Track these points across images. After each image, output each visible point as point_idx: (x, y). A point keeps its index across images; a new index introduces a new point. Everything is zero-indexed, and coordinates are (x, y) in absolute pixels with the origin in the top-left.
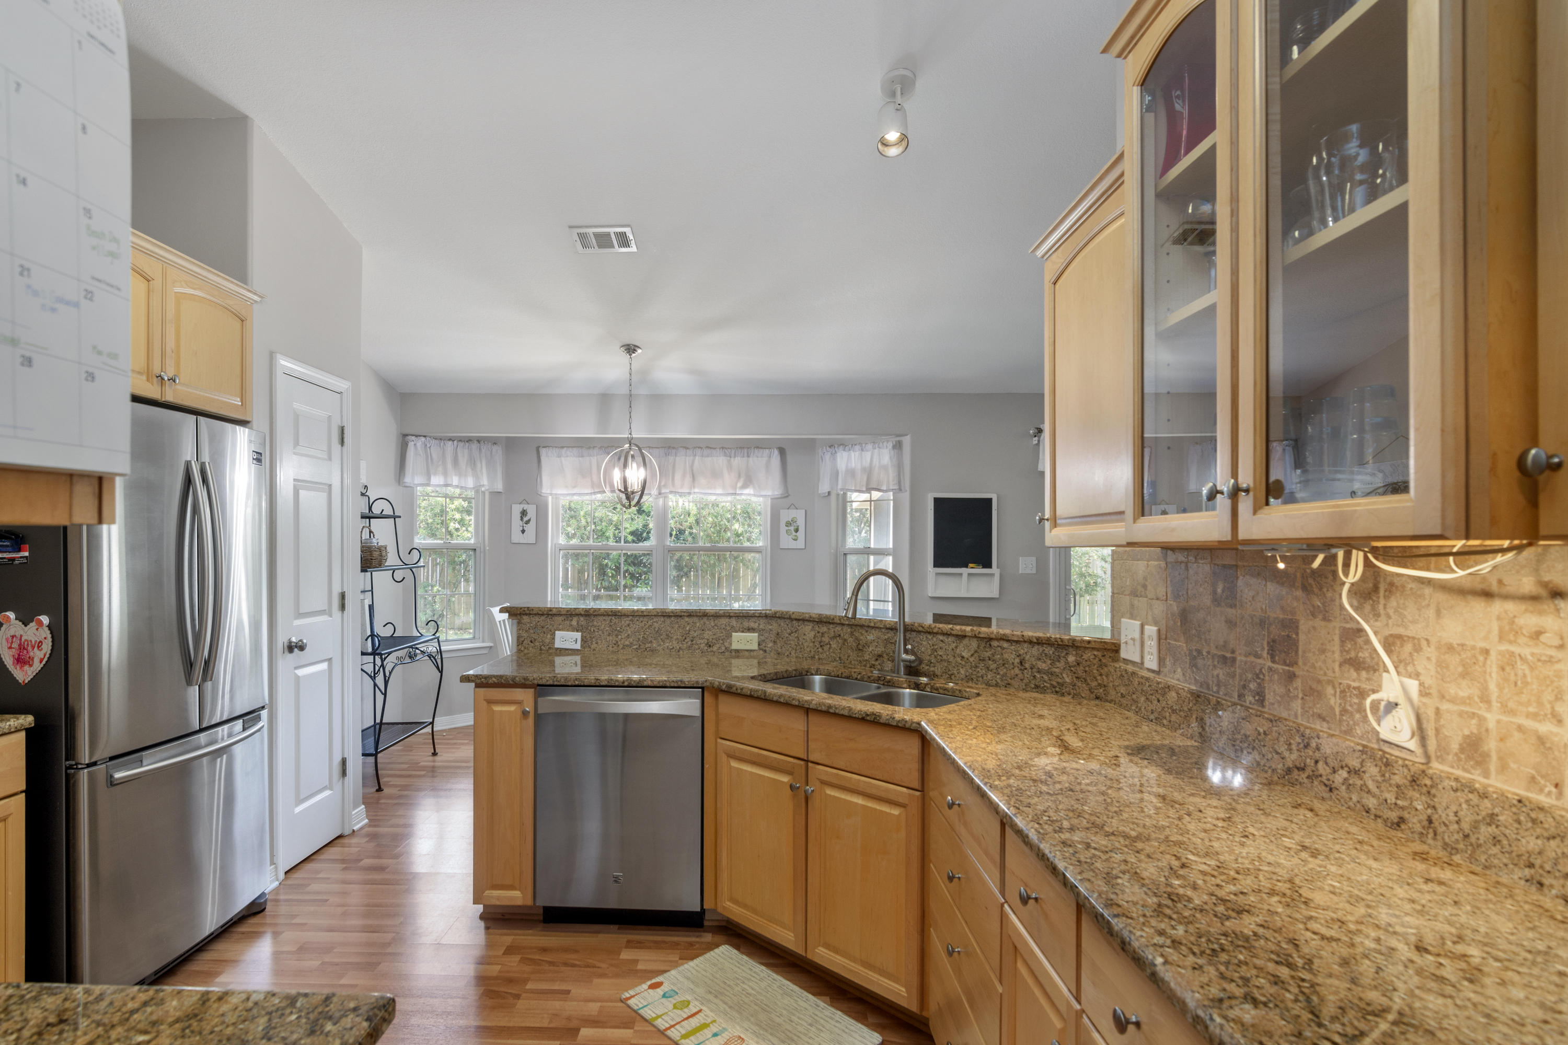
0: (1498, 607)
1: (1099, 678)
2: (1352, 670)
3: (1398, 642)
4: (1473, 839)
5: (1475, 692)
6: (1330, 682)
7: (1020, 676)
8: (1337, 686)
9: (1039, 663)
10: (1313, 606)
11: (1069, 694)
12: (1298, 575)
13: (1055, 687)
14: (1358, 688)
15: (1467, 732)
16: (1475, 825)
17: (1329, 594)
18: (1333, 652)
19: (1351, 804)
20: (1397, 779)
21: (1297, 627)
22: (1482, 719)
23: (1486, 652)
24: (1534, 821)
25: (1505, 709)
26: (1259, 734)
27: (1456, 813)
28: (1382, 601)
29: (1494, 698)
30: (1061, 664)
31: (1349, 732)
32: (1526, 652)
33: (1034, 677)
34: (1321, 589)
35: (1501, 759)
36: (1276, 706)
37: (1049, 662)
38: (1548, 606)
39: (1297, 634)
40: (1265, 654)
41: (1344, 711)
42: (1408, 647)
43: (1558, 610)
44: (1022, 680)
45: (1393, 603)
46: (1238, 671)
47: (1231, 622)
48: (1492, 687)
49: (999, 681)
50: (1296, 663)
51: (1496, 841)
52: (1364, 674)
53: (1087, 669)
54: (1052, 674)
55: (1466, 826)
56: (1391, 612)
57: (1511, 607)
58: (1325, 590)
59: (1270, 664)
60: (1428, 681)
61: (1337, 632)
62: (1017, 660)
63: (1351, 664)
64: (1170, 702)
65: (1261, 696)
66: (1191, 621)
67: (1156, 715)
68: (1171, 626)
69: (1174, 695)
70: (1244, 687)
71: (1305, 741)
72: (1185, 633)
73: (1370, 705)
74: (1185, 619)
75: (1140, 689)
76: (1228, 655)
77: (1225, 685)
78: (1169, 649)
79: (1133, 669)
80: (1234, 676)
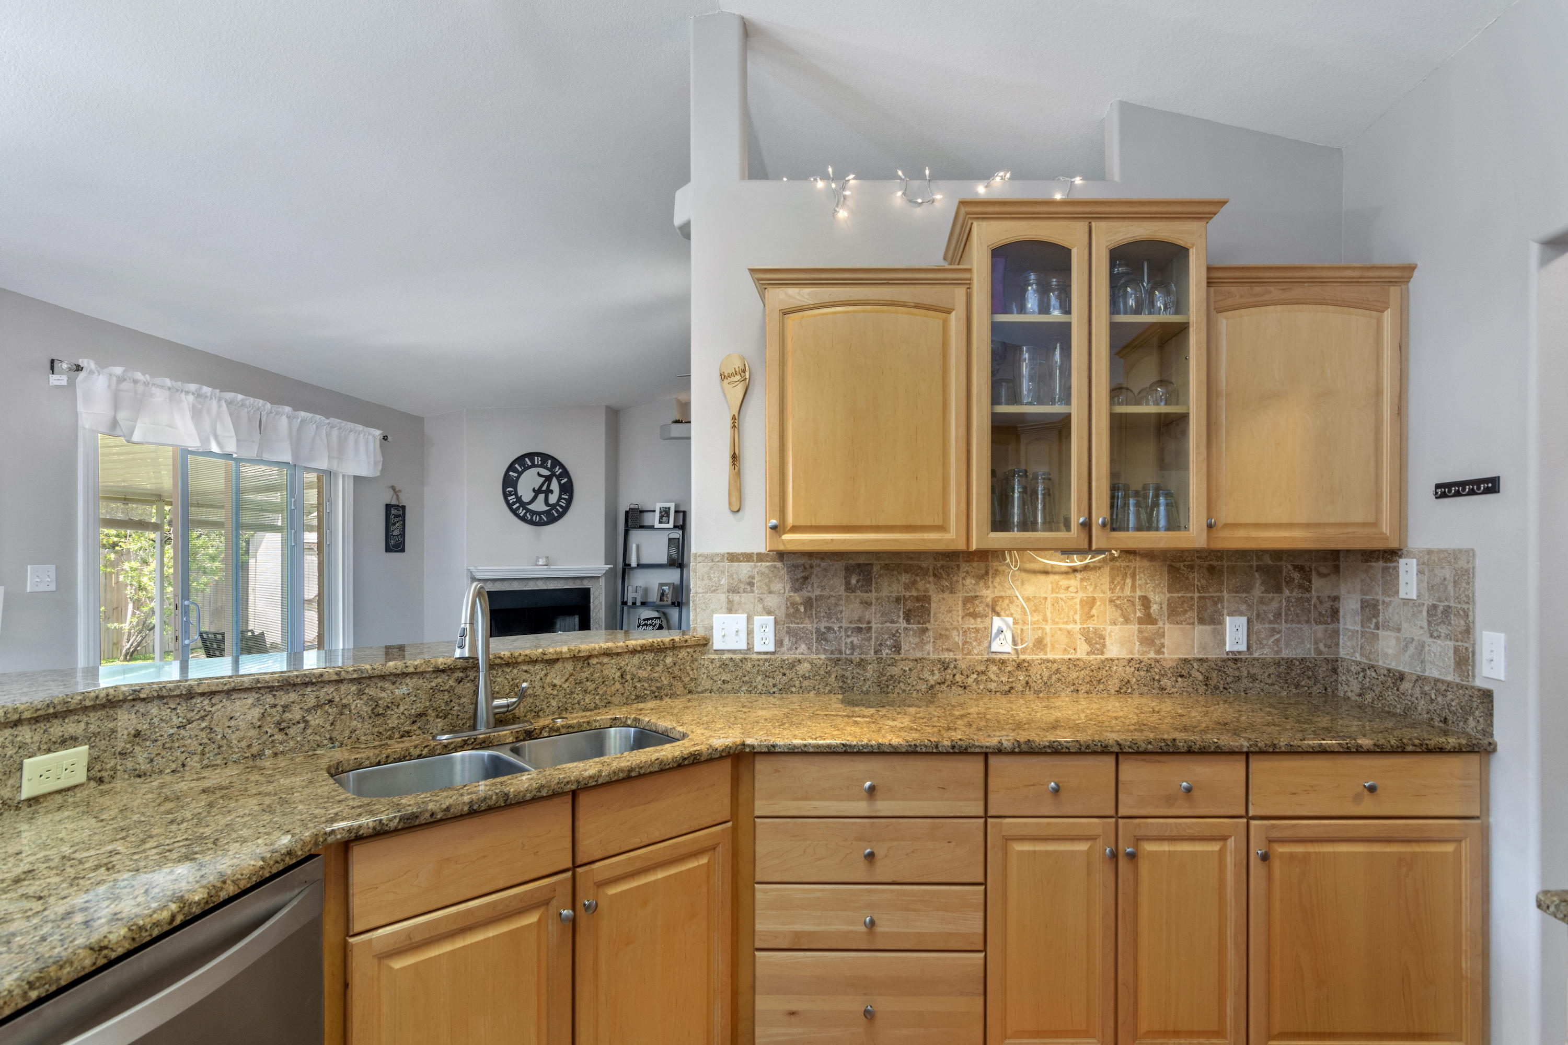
0: (1052, 578)
1: (691, 673)
2: (971, 619)
3: (1001, 600)
4: (1049, 684)
5: (1040, 617)
6: (954, 628)
7: (621, 690)
8: (960, 629)
9: (640, 671)
10: (943, 586)
11: (667, 696)
12: (931, 568)
13: (654, 692)
14: (975, 628)
15: (1036, 637)
16: (1050, 677)
17: (955, 579)
18: (958, 611)
19: (980, 691)
20: (1009, 669)
21: (930, 600)
22: (1043, 629)
23: (1046, 598)
24: (1075, 665)
25: (1054, 622)
26: (905, 671)
27: (1041, 675)
28: (990, 579)
29: (1049, 618)
30: (659, 669)
31: (969, 653)
32: (1063, 596)
33: (635, 687)
34: (949, 575)
35: (1052, 645)
36: (911, 651)
37: (650, 668)
38: (1072, 576)
39: (930, 604)
40: (901, 620)
41: (965, 642)
42: (1007, 601)
43: (1076, 577)
44: (622, 694)
45: (998, 580)
46: (874, 635)
47: (867, 603)
48: (1049, 614)
49: (597, 702)
50: (929, 622)
51: (1059, 680)
52: (979, 620)
53: (682, 667)
54: (652, 680)
55: (1045, 679)
56: (996, 585)
57: (1057, 577)
58: (952, 576)
59: (905, 625)
60: (1017, 616)
61: (960, 599)
62: (618, 674)
63: (972, 616)
64: (801, 673)
65: (897, 648)
66: (818, 606)
67: (780, 686)
68: (793, 613)
69: (806, 666)
70: (881, 645)
71: (945, 665)
72: (810, 617)
73: (985, 635)
74: (811, 606)
75: (755, 670)
76: (864, 626)
77: (860, 647)
78: (789, 632)
79: (734, 656)
80: (870, 639)
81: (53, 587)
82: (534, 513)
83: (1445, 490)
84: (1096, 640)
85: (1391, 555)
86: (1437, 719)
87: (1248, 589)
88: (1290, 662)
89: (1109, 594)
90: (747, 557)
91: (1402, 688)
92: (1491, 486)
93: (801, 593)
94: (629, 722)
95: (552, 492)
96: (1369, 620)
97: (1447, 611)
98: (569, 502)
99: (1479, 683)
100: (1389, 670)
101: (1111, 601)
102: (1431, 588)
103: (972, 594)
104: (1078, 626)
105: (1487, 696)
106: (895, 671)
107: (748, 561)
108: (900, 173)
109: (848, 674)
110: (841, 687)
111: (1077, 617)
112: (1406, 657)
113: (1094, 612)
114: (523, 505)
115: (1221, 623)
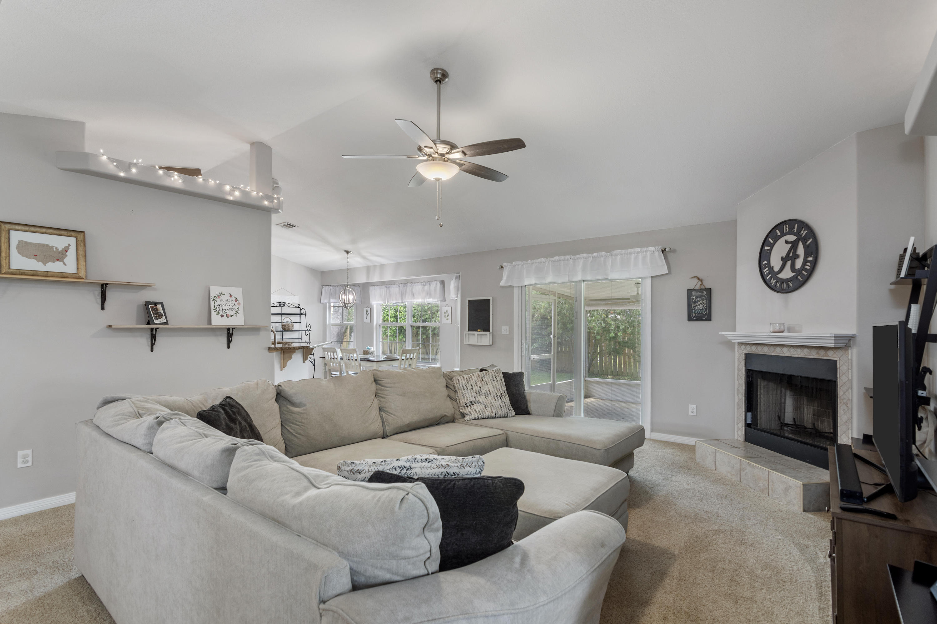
81: (508, 333)
82: (783, 281)
95: (798, 256)
98: (814, 264)
114: (774, 274)
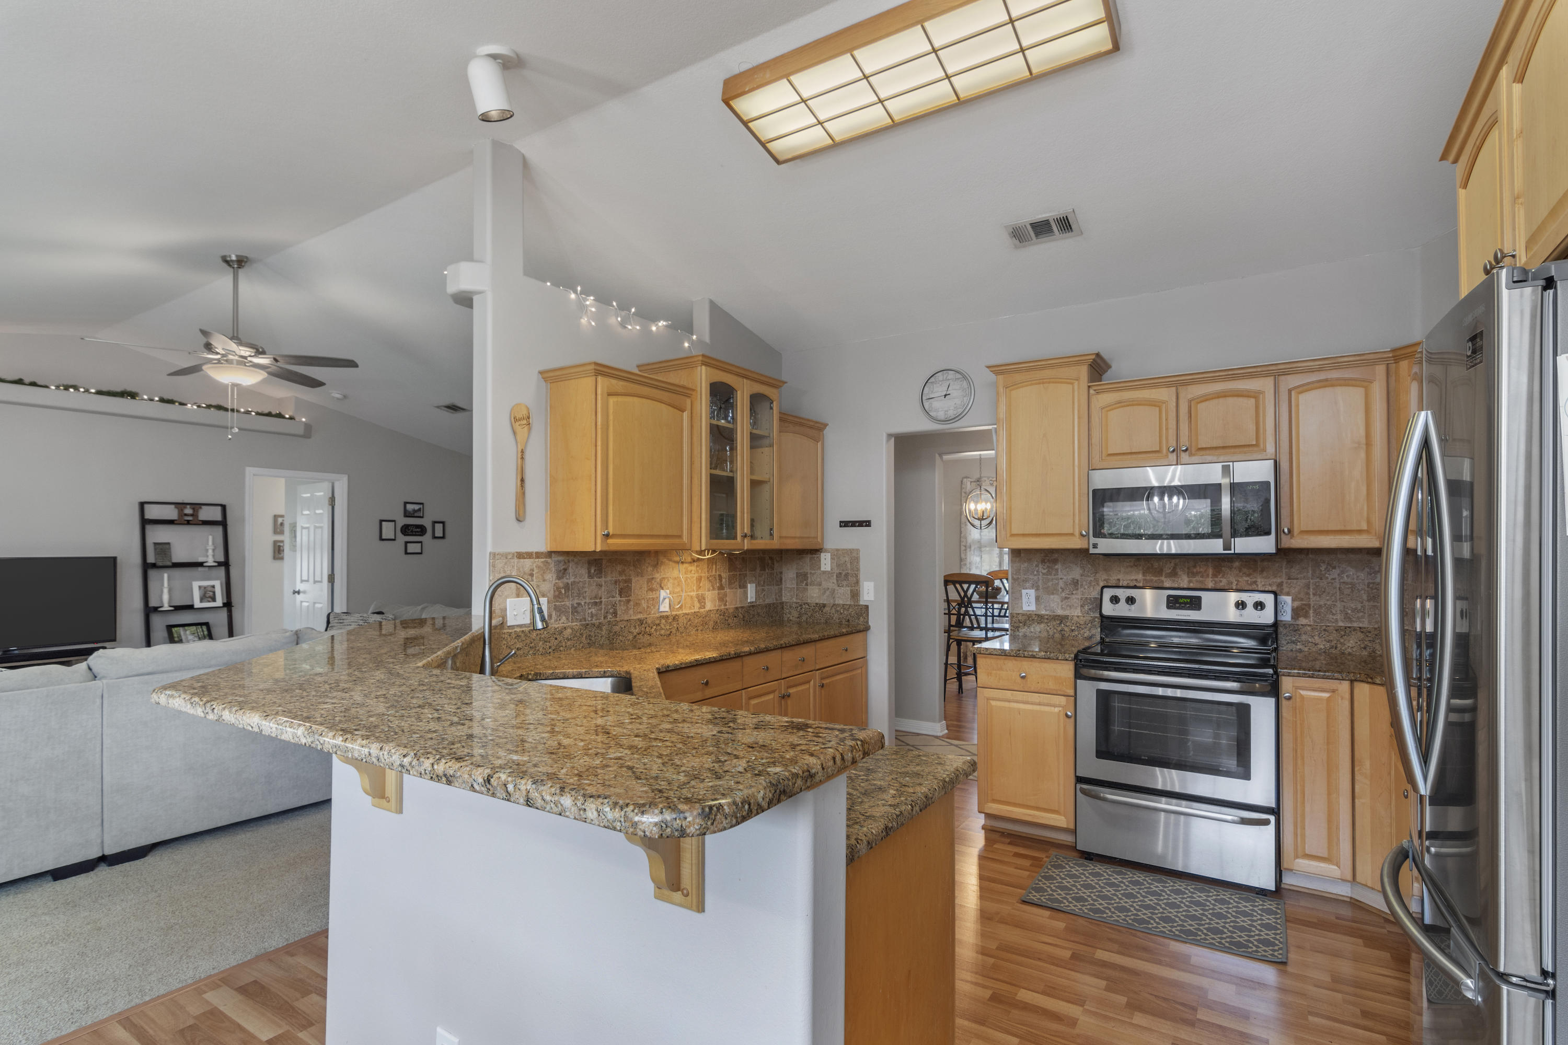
0: (685, 566)
2: (651, 592)
3: (664, 580)
4: (686, 627)
5: (680, 589)
6: (643, 598)
8: (645, 598)
10: (637, 573)
12: (632, 561)
14: (653, 597)
15: (679, 601)
16: (686, 624)
17: (643, 568)
18: (644, 588)
19: (657, 635)
20: (669, 621)
21: (631, 581)
22: (681, 596)
23: (682, 578)
24: (696, 616)
25: (686, 593)
26: (621, 628)
27: (682, 623)
28: (659, 568)
29: (684, 590)
31: (651, 614)
32: (689, 576)
35: (686, 605)
36: (623, 615)
39: (631, 584)
40: (617, 595)
41: (648, 607)
42: (666, 581)
45: (662, 568)
46: (603, 607)
47: (599, 585)
48: (684, 587)
50: (631, 596)
51: (690, 625)
52: (654, 592)
55: (684, 625)
56: (662, 571)
57: (687, 566)
58: (641, 566)
59: (619, 598)
60: (671, 589)
61: (645, 580)
63: (651, 590)
64: (566, 636)
65: (615, 614)
66: (572, 589)
67: (553, 648)
68: (558, 596)
69: (569, 631)
70: (607, 613)
71: (641, 622)
72: (568, 597)
73: (656, 601)
74: (569, 589)
75: (538, 638)
76: (597, 601)
77: (596, 615)
78: (556, 608)
79: (524, 629)
80: (601, 610)
83: (845, 524)
84: (701, 600)
85: (815, 552)
86: (844, 621)
87: (754, 570)
88: (769, 605)
89: (707, 574)
90: (529, 555)
91: (824, 611)
92: (867, 524)
93: (562, 580)
94: (530, 677)
96: (802, 582)
97: (847, 575)
99: (861, 603)
100: (817, 604)
101: (708, 578)
102: (838, 566)
103: (651, 577)
104: (695, 593)
105: (867, 607)
106: (617, 628)
107: (530, 558)
108: (615, 304)
109: (592, 634)
110: (589, 643)
111: (695, 588)
112: (825, 597)
113: (701, 584)
115: (745, 587)
